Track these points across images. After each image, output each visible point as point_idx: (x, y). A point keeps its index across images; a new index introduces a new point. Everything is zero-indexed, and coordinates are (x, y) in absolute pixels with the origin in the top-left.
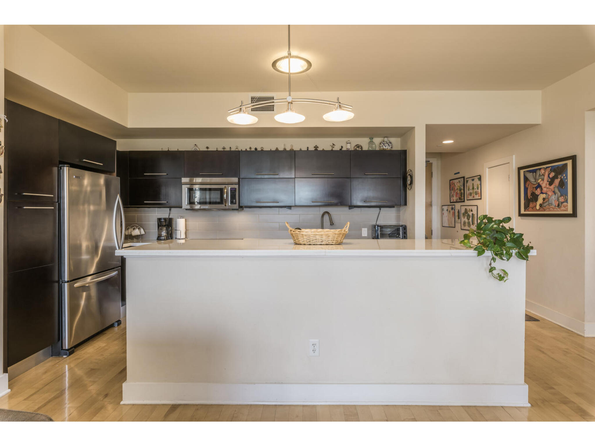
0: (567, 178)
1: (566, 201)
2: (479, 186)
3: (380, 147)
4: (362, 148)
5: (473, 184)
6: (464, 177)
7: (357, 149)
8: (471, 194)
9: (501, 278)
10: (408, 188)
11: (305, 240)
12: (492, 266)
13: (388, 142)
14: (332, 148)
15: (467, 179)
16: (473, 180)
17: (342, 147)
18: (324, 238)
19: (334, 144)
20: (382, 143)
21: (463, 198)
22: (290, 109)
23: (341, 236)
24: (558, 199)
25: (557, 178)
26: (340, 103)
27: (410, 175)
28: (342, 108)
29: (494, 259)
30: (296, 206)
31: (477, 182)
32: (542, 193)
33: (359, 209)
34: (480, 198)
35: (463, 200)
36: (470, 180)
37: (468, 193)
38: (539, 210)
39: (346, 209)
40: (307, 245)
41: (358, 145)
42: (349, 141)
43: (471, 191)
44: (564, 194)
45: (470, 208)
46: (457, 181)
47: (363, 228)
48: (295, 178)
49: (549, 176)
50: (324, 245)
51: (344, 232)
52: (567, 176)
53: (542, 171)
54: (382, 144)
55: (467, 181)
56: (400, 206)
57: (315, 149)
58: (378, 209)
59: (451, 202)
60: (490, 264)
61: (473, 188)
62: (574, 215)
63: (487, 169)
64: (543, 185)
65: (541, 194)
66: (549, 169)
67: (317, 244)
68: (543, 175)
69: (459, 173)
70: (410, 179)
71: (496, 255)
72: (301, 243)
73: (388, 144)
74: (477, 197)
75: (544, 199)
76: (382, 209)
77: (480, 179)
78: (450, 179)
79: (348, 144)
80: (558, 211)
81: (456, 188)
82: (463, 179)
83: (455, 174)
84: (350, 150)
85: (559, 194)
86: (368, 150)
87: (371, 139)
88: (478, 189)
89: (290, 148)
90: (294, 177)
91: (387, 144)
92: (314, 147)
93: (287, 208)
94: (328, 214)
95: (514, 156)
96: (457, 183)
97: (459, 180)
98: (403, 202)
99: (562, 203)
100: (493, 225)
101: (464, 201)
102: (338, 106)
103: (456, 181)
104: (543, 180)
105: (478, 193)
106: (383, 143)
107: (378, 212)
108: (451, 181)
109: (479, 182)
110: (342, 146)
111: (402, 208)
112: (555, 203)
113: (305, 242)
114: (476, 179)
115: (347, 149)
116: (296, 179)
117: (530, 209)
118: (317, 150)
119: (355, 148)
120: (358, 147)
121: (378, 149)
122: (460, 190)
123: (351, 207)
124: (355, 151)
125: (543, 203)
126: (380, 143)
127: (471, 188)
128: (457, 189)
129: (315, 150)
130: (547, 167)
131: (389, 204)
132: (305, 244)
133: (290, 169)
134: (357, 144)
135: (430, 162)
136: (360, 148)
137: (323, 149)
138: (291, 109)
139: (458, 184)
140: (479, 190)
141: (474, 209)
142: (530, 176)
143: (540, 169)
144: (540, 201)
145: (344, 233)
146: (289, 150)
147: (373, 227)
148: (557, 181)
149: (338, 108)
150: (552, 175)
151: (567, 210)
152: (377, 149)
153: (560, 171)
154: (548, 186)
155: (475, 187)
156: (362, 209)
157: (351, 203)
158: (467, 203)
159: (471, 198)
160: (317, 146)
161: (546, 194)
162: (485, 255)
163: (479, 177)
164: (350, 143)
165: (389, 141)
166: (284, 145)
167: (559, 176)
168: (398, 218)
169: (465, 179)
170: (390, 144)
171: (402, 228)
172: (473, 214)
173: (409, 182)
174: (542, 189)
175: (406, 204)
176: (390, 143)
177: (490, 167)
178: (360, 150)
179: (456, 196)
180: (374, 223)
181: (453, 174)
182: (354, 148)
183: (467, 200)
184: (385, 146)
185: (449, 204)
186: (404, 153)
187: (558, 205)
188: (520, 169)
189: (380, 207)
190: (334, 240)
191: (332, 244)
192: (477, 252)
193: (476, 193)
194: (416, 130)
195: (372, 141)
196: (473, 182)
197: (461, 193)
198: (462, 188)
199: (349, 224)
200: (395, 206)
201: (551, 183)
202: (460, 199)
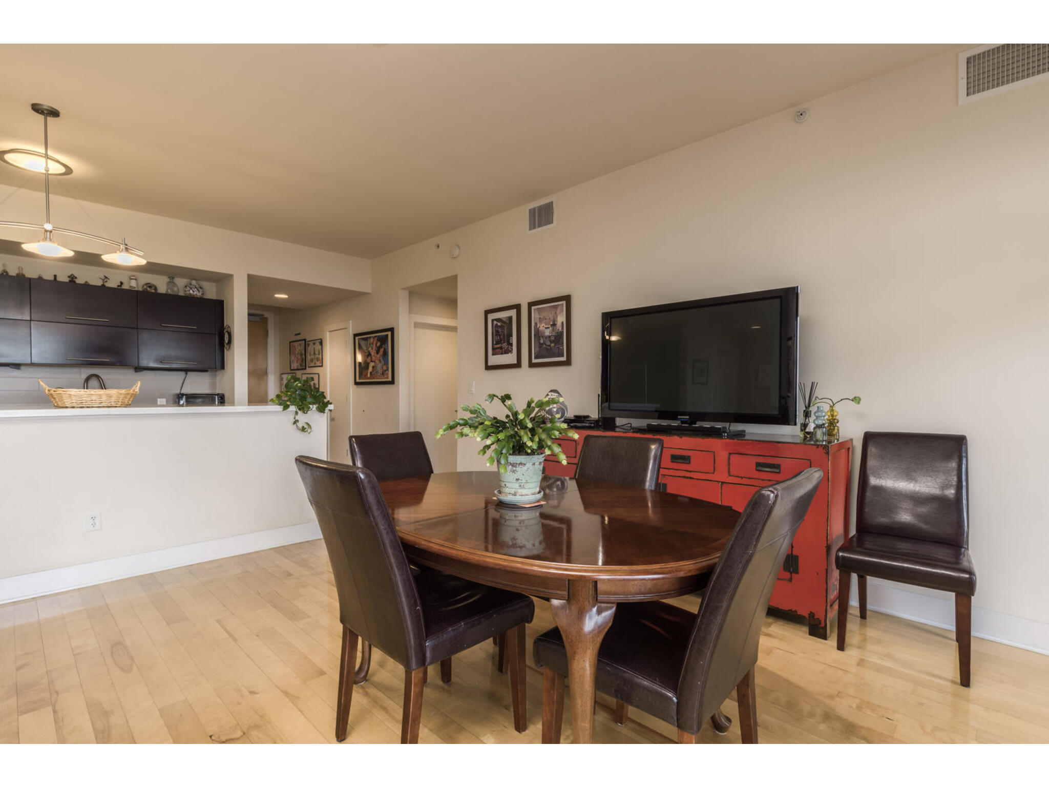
0: (388, 348)
1: (388, 370)
2: (321, 351)
3: (185, 291)
4: (156, 289)
5: (314, 348)
6: (305, 340)
7: (149, 289)
8: (312, 360)
9: (303, 429)
10: (226, 348)
11: (74, 401)
12: (296, 419)
13: (197, 286)
14: (103, 282)
15: (309, 343)
16: (314, 344)
17: (122, 283)
18: (104, 398)
19: (106, 277)
20: (188, 286)
21: (304, 364)
22: (48, 239)
23: (129, 396)
24: (382, 367)
25: (382, 347)
26: (126, 245)
27: (227, 332)
28: (130, 251)
29: (297, 413)
30: (32, 365)
31: (318, 346)
32: (372, 361)
33: (153, 372)
34: (321, 365)
35: (304, 367)
36: (311, 343)
37: (309, 359)
38: (369, 378)
39: (132, 371)
40: (77, 407)
41: (149, 284)
42: (134, 276)
43: (312, 357)
44: (386, 363)
45: (311, 376)
46: (298, 343)
47: (159, 398)
48: (31, 320)
49: (376, 346)
50: (104, 407)
51: (133, 392)
52: (388, 346)
53: (372, 340)
54: (188, 288)
55: (309, 345)
56: (216, 371)
57: (71, 279)
58: (183, 373)
59: (291, 370)
60: (295, 418)
61: (315, 354)
62: (392, 382)
63: (328, 333)
64: (372, 354)
65: (371, 363)
66: (376, 338)
67: (93, 406)
68: (373, 344)
69: (299, 334)
70: (227, 336)
71: (300, 409)
72: (67, 406)
73: (198, 290)
74: (318, 364)
75: (373, 367)
76: (189, 373)
77: (321, 343)
78: (290, 341)
79: (132, 280)
80: (382, 379)
81: (297, 352)
82: (304, 342)
83: (296, 335)
84: (136, 289)
85: (383, 363)
86: (165, 294)
87: (170, 279)
88: (319, 354)
89: (17, 272)
90: (29, 319)
91: (196, 289)
92: (69, 277)
93: (11, 368)
94: (98, 378)
95: (351, 322)
96: (298, 346)
97: (301, 342)
98: (218, 364)
99: (385, 371)
100: (297, 384)
101: (305, 369)
102: (124, 248)
103: (296, 344)
104: (372, 349)
105: (320, 360)
106: (190, 287)
107: (183, 378)
108: (291, 344)
109: (320, 347)
110: (123, 281)
111: (220, 374)
112: (380, 371)
113: (75, 405)
114: (317, 343)
115: (131, 287)
116: (32, 322)
117: (363, 377)
118: (74, 282)
119: (145, 287)
120: (150, 287)
121: (183, 295)
122: (301, 355)
123: (139, 369)
124: (144, 292)
125: (373, 371)
126: (186, 287)
127: (312, 353)
128: (298, 354)
129: (70, 281)
130: (376, 336)
131: (200, 366)
132: (73, 407)
133: (20, 305)
134: (148, 282)
135: (265, 316)
136: (153, 288)
137: (86, 282)
138: (50, 240)
139: (299, 348)
140: (320, 356)
141: (316, 377)
142: (363, 343)
143: (370, 338)
144: (370, 369)
145: (133, 394)
146: (15, 275)
147: (175, 397)
148: (382, 350)
149: (124, 250)
150: (379, 344)
151: (388, 378)
152: (181, 293)
153: (383, 340)
154: (376, 355)
155: (317, 353)
156: (158, 372)
157: (138, 364)
158: (309, 370)
159: (312, 365)
160: (74, 276)
161: (375, 362)
162: (289, 410)
163: (320, 341)
164: (136, 279)
165: (199, 285)
166: (4, 265)
167: (383, 346)
168: (213, 385)
169: (307, 343)
170: (201, 290)
171: (218, 398)
172: (314, 384)
173: (226, 341)
174: (371, 358)
175: (223, 367)
176: (201, 288)
177: (330, 330)
178: (153, 291)
179: (297, 363)
180: (178, 392)
181: (294, 334)
182: (143, 287)
183: (309, 367)
184: (193, 292)
185: (289, 372)
186: (221, 303)
187: (383, 374)
188: (355, 335)
189: (186, 371)
190: (119, 402)
191: (116, 407)
192: (282, 407)
193: (318, 359)
194: (235, 279)
195: (171, 281)
196: (314, 346)
197: (303, 359)
198: (303, 352)
199: (139, 385)
200: (209, 370)
201: (378, 352)
202: (301, 365)
